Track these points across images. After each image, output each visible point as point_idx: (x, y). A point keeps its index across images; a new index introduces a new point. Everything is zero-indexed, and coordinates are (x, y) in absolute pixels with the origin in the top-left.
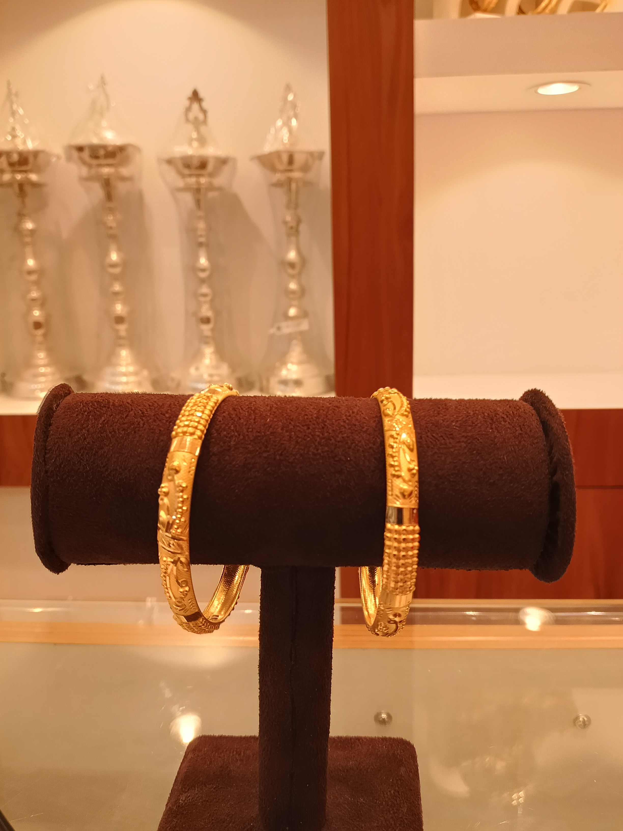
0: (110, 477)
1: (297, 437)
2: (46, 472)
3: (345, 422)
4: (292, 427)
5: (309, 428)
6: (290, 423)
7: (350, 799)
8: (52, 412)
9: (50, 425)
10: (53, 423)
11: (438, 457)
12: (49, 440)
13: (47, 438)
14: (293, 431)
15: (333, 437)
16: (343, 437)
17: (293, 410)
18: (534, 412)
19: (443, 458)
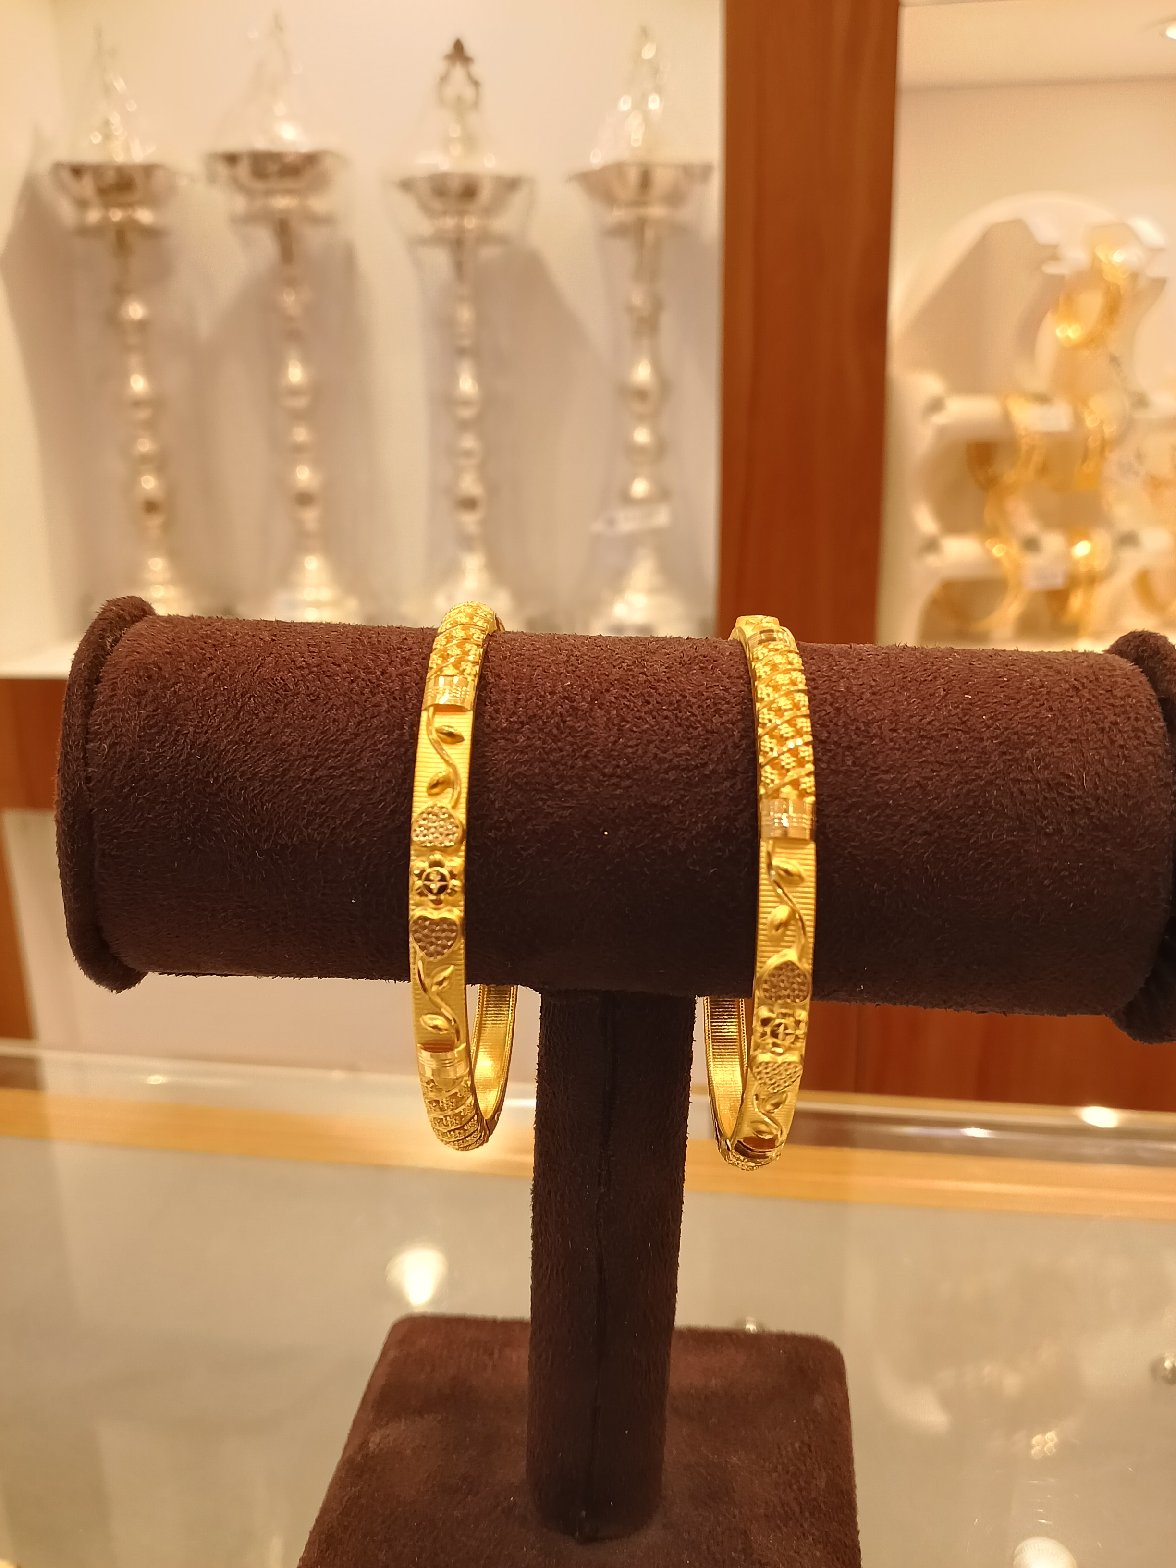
0: (222, 795)
1: (623, 719)
2: (88, 779)
3: (726, 690)
4: (613, 700)
5: (648, 703)
6: (608, 691)
7: (710, 1456)
8: (103, 653)
9: (98, 681)
10: (102, 677)
11: (933, 771)
12: (95, 714)
13: (92, 708)
14: (614, 708)
15: (699, 722)
16: (722, 724)
17: (615, 663)
18: (1143, 678)
19: (944, 773)
